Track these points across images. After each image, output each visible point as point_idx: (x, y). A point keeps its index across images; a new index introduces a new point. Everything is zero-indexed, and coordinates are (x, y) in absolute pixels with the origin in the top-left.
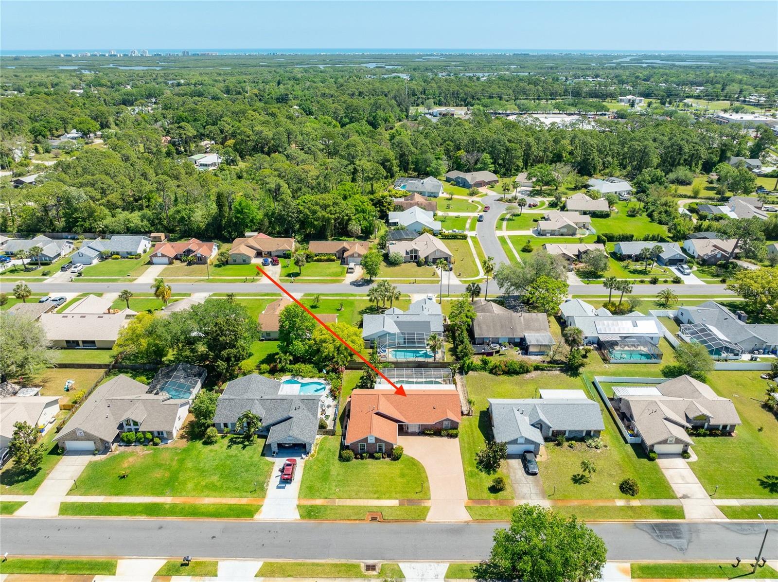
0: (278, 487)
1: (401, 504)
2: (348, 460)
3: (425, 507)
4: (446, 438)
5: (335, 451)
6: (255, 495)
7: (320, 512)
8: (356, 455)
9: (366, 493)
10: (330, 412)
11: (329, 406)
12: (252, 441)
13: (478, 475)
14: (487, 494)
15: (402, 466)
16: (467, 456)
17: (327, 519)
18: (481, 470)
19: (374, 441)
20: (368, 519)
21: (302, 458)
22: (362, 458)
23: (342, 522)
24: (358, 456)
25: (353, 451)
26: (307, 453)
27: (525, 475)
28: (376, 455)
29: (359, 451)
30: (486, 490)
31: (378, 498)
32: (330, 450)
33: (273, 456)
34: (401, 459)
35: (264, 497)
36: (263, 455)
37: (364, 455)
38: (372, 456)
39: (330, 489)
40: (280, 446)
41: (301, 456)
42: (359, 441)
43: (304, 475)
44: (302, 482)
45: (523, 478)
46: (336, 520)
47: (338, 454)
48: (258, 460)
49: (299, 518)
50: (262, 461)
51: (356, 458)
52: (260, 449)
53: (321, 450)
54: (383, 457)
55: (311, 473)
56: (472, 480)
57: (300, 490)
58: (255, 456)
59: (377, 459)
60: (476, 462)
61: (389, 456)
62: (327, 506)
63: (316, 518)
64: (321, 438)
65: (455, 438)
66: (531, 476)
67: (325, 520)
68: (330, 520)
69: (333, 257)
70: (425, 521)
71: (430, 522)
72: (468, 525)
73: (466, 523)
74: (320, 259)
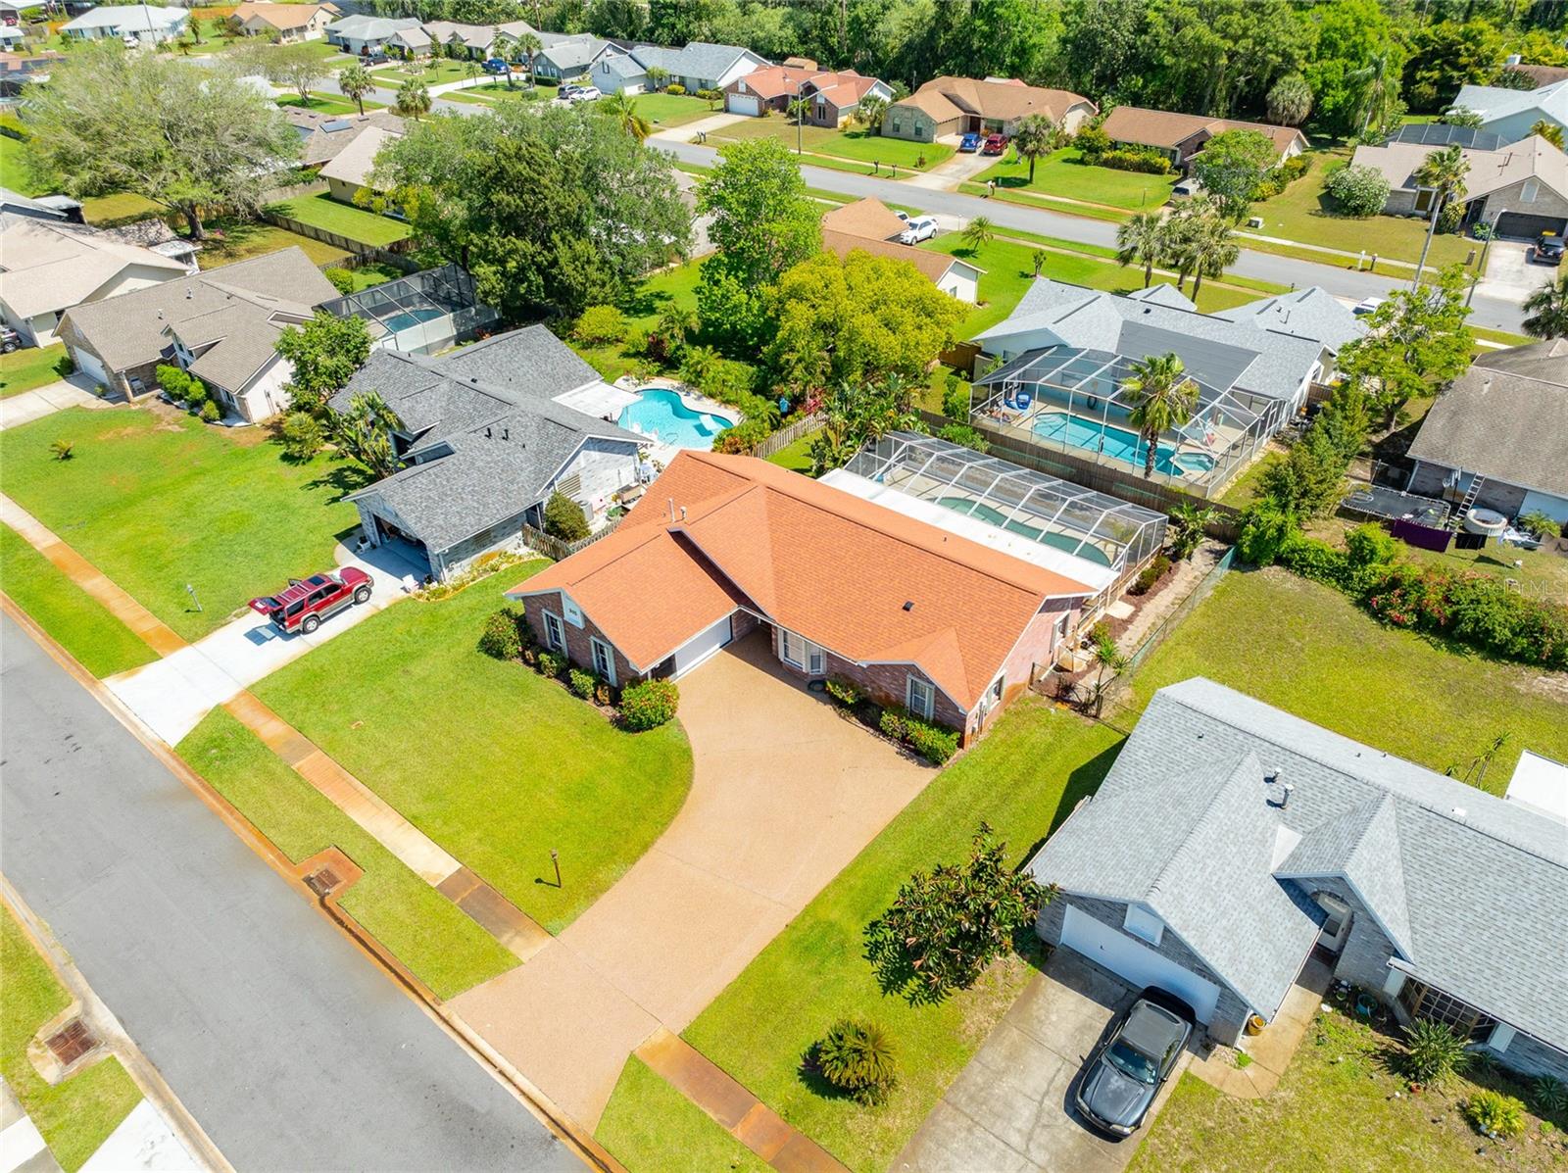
0: (250, 634)
1: (448, 888)
2: (499, 653)
3: (504, 952)
4: (888, 749)
6: (184, 625)
7: (235, 758)
8: (524, 646)
9: (407, 779)
13: (842, 962)
14: (776, 1069)
16: (893, 857)
17: (217, 795)
19: (579, 623)
20: (308, 868)
21: (402, 585)
22: (535, 666)
24: (530, 655)
26: (427, 578)
27: (1056, 1102)
29: (549, 641)
30: (796, 1049)
33: (356, 549)
35: (192, 640)
37: (543, 657)
38: (562, 674)
39: (345, 709)
43: (347, 632)
44: (319, 649)
45: (1029, 1112)
46: (232, 808)
48: (317, 541)
49: (175, 743)
50: (316, 550)
51: (523, 657)
54: (595, 698)
55: (369, 638)
57: (284, 668)
58: (324, 530)
59: (575, 692)
60: (892, 903)
61: (614, 703)
62: (268, 754)
63: (204, 771)
64: (526, 559)
65: (927, 766)
66: (1081, 1130)
67: (212, 794)
68: (221, 802)
69: (1160, 160)
70: (435, 1006)
71: (446, 1022)
72: (551, 1143)
73: (552, 1130)
74: (1120, 159)
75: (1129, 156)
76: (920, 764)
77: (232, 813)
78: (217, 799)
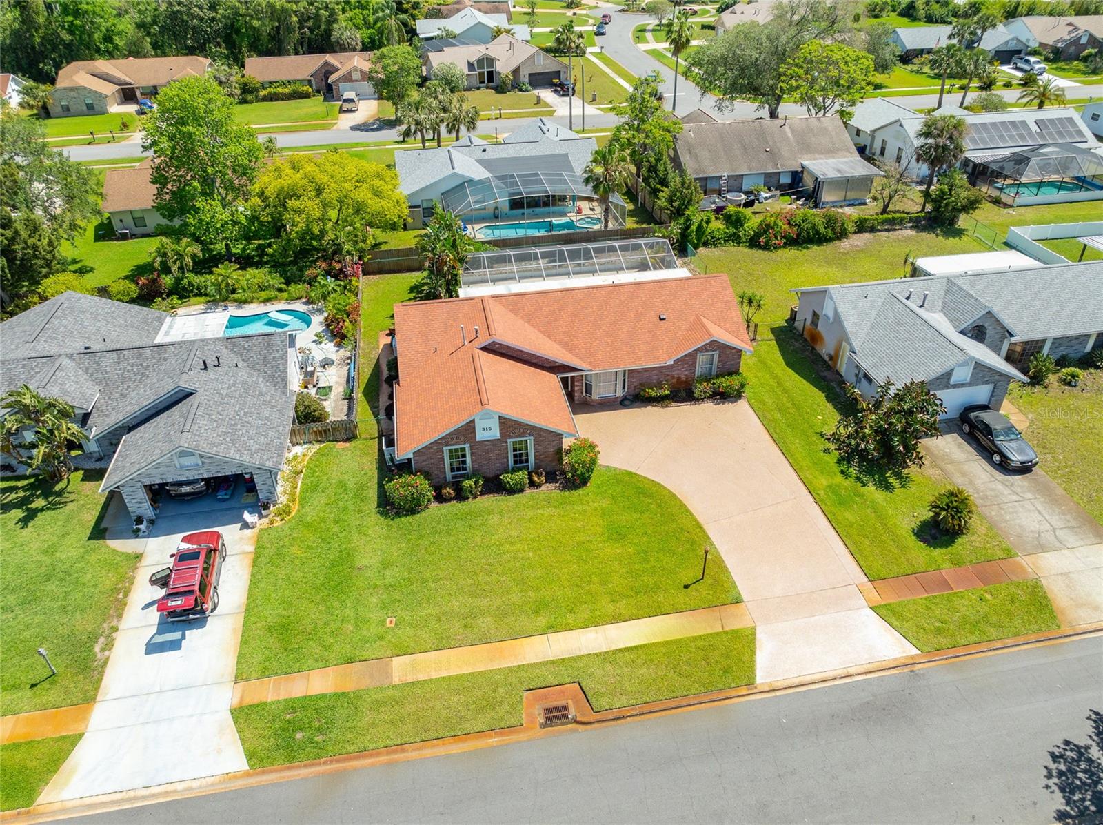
0: (153, 648)
2: (411, 508)
3: (737, 633)
4: (708, 407)
5: (362, 487)
6: (52, 695)
7: (331, 722)
8: (437, 488)
9: (501, 615)
10: (333, 378)
11: (326, 364)
12: (60, 493)
13: (861, 495)
14: (922, 554)
15: (605, 503)
16: (796, 444)
17: (364, 753)
18: (858, 479)
19: (495, 433)
20: (532, 719)
21: (246, 526)
22: (461, 496)
23: (428, 752)
24: (448, 491)
25: (427, 476)
26: (261, 507)
27: (999, 476)
28: (507, 478)
29: (449, 474)
30: (912, 541)
31: (551, 629)
32: (343, 486)
33: (136, 534)
34: (594, 480)
35: (90, 699)
36: (99, 532)
37: (467, 483)
38: (494, 486)
39: (360, 621)
40: (160, 494)
41: (239, 519)
42: (445, 440)
43: (254, 582)
44: (249, 610)
45: (1000, 487)
46: (402, 746)
47: (372, 493)
48: (75, 553)
49: (244, 765)
50: (93, 558)
51: (440, 498)
52: (90, 517)
53: (312, 488)
54: (532, 484)
55: (282, 573)
56: (849, 516)
57: (244, 642)
58: (67, 541)
59: (512, 491)
60: (832, 459)
61: (551, 478)
62: (358, 695)
63: (317, 752)
64: (310, 454)
65: (736, 401)
66: (1020, 477)
67: (358, 758)
68: (378, 755)
69: (305, 88)
70: (755, 691)
71: (774, 690)
72: (917, 675)
73: (905, 670)
74: (275, 93)
75: (280, 90)
76: (732, 402)
77: (403, 751)
78: (371, 756)
